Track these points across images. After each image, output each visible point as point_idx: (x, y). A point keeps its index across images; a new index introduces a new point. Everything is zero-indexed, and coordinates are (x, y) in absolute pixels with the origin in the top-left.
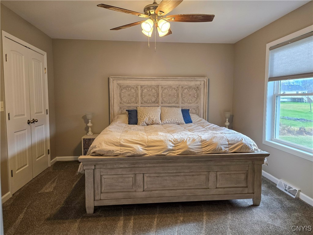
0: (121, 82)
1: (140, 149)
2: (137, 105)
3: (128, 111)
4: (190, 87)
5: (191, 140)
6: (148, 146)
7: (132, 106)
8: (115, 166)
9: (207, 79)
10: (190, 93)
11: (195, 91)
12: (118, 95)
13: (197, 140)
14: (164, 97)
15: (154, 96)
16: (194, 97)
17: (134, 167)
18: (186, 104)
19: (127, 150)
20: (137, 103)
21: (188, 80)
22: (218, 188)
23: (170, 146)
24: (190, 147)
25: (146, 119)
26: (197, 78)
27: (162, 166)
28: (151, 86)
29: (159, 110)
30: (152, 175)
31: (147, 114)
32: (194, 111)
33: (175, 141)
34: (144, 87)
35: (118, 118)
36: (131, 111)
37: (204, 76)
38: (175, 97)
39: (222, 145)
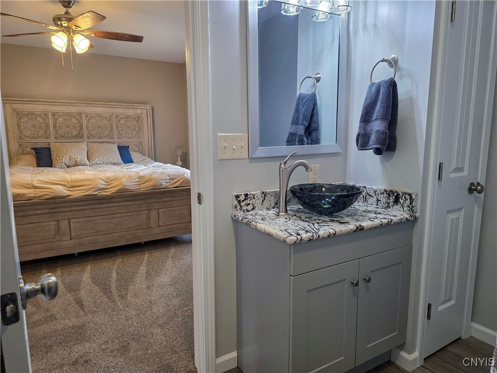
0: (18, 106)
1: (62, 191)
2: (49, 141)
3: (35, 149)
4: (128, 117)
5: (127, 177)
6: (73, 186)
7: (41, 143)
8: (29, 213)
9: (151, 107)
10: (129, 125)
11: (135, 123)
12: (16, 126)
13: (135, 177)
14: (91, 130)
15: (75, 128)
16: (135, 130)
17: (55, 212)
18: (125, 139)
19: (44, 192)
20: (47, 138)
21: (124, 107)
22: (161, 226)
23: (101, 184)
24: (126, 184)
25: (66, 160)
26: (137, 105)
27: (92, 209)
28: (69, 114)
29: (84, 146)
30: (81, 220)
31: (67, 152)
32: (136, 149)
33: (107, 179)
34: (58, 115)
35: (17, 160)
36: (41, 149)
37: (146, 103)
38: (107, 130)
39: (162, 180)
